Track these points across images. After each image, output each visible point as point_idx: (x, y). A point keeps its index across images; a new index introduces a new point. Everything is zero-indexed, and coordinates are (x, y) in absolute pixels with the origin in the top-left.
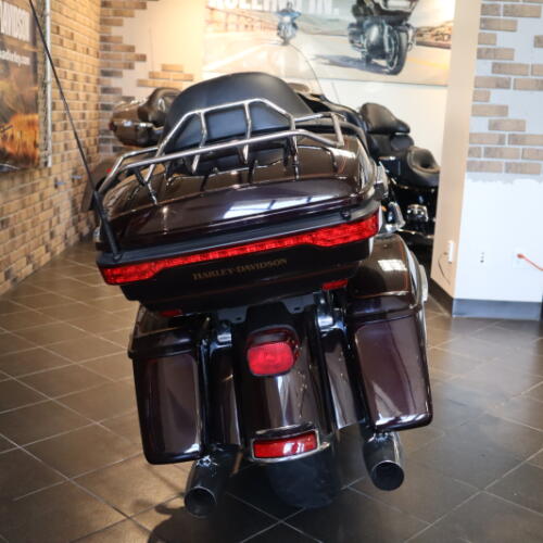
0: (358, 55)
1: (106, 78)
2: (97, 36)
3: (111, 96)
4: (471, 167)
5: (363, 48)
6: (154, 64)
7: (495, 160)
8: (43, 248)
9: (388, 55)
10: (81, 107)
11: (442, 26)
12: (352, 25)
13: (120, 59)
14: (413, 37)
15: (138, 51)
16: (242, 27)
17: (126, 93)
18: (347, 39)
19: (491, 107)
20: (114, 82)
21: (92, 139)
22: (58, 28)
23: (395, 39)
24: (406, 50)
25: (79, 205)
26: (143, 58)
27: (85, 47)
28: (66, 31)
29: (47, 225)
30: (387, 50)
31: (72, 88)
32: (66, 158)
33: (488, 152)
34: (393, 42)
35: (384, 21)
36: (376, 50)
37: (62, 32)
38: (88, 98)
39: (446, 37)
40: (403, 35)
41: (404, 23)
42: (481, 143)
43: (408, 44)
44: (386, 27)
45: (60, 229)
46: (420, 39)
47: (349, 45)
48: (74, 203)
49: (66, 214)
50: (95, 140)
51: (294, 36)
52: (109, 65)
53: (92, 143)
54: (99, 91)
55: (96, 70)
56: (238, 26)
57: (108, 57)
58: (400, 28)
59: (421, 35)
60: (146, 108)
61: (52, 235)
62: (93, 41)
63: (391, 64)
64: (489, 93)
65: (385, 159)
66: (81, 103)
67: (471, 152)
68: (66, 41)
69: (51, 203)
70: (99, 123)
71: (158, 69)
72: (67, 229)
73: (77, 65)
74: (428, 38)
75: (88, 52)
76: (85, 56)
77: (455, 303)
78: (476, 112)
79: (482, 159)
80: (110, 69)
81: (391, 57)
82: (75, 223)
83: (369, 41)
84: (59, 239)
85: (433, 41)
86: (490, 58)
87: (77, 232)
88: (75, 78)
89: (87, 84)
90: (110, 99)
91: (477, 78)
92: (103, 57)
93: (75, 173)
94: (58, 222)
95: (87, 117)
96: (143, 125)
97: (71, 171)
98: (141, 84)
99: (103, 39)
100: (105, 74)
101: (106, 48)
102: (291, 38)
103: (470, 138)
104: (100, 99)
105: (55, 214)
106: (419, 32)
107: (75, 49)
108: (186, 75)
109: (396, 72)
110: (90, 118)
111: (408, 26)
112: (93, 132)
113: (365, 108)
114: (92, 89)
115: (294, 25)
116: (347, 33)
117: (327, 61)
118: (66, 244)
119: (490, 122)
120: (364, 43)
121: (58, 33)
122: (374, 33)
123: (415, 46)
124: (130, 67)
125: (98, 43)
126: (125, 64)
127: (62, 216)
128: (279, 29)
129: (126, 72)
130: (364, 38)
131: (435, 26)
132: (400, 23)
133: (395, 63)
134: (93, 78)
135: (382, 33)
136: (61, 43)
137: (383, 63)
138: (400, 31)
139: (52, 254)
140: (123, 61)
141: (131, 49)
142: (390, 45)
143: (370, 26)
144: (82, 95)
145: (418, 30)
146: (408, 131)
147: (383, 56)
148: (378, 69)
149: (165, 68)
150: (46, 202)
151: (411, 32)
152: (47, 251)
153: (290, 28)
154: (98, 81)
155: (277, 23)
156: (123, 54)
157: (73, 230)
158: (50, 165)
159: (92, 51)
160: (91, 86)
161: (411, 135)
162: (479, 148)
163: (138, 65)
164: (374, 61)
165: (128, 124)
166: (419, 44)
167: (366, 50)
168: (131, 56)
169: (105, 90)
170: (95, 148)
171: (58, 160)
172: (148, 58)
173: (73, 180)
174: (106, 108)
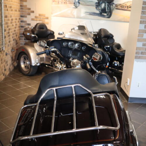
0: (98, 12)
1: (22, 18)
2: (19, 5)
3: (24, 23)
4: (136, 58)
5: (99, 10)
6: (37, 14)
7: (144, 55)
8: (2, 75)
9: (107, 12)
10: (14, 28)
11: (124, 4)
12: (96, 3)
13: (26, 12)
14: (115, 7)
15: (32, 10)
16: (63, 3)
17: (28, 22)
18: (95, 7)
19: (144, 39)
20: (24, 19)
21: (18, 37)
22: (6, 6)
23: (109, 7)
24: (113, 11)
25: (14, 58)
26: (33, 12)
27: (15, 9)
28: (9, 6)
29: (3, 68)
30: (107, 10)
31: (11, 23)
32: (9, 45)
33: (142, 53)
34: (109, 8)
35: (106, 2)
36: (104, 11)
37: (7, 7)
38: (16, 25)
39: (124, 7)
40: (112, 6)
41: (112, 3)
42: (140, 50)
43: (113, 9)
44: (107, 4)
45: (7, 68)
46: (116, 7)
47: (95, 9)
48: (12, 58)
49: (10, 62)
50: (19, 37)
51: (79, 6)
52: (23, 14)
53: (18, 38)
54: (20, 22)
55: (19, 16)
56: (62, 2)
57: (23, 11)
58: (111, 4)
59: (117, 6)
60: (34, 29)
61: (5, 70)
62: (18, 7)
63: (108, 15)
64: (143, 35)
65: (107, 46)
66: (14, 27)
67: (136, 53)
68: (9, 9)
69: (5, 60)
70: (20, 31)
71: (38, 15)
72: (10, 66)
73: (13, 15)
74: (119, 7)
75: (16, 11)
76: (15, 12)
77: (129, 98)
78: (139, 40)
79: (140, 55)
80: (23, 15)
81: (108, 12)
82: (12, 64)
83: (101, 8)
84: (7, 70)
85: (120, 8)
86: (144, 24)
87: (13, 66)
88: (12, 20)
89: (16, 21)
90: (23, 24)
91: (139, 30)
92: (21, 11)
93: (12, 49)
94: (7, 65)
95: (16, 31)
96: (33, 35)
97: (11, 49)
98: (33, 20)
99: (21, 6)
100: (22, 16)
101: (22, 9)
102: (78, 6)
103: (136, 49)
104: (20, 24)
105: (6, 63)
106: (116, 6)
107: (12, 11)
108: (46, 17)
109: (109, 17)
110: (17, 31)
111: (113, 3)
112: (18, 34)
113: (100, 30)
114: (17, 22)
115: (79, 3)
116: (95, 5)
117: (89, 14)
118: (10, 71)
119: (143, 44)
120: (100, 8)
121: (6, 7)
122: (103, 5)
123: (115, 9)
124: (29, 14)
125: (19, 7)
126: (28, 13)
127: (8, 63)
128: (74, 4)
129: (28, 16)
130: (100, 7)
131: (122, 4)
132: (111, 2)
133: (109, 14)
134: (18, 18)
135: (105, 5)
136: (7, 10)
137: (105, 14)
138: (111, 5)
139: (5, 76)
140: (27, 13)
141: (29, 9)
142: (108, 9)
143: (102, 3)
144: (14, 24)
145: (116, 5)
146: (113, 37)
147: (106, 12)
148: (104, 16)
149: (40, 15)
150: (3, 60)
151: (114, 5)
152: (3, 75)
153: (78, 3)
154: (20, 19)
155: (74, 2)
156: (27, 10)
157: (12, 66)
158: (4, 50)
159: (17, 10)
160: (17, 21)
161: (114, 38)
162: (139, 52)
163: (32, 14)
164: (103, 14)
165: (28, 34)
166: (116, 9)
167: (100, 11)
168: (29, 11)
169: (22, 21)
170: (19, 39)
171: (7, 47)
172: (35, 12)
173: (12, 51)
174: (22, 27)
